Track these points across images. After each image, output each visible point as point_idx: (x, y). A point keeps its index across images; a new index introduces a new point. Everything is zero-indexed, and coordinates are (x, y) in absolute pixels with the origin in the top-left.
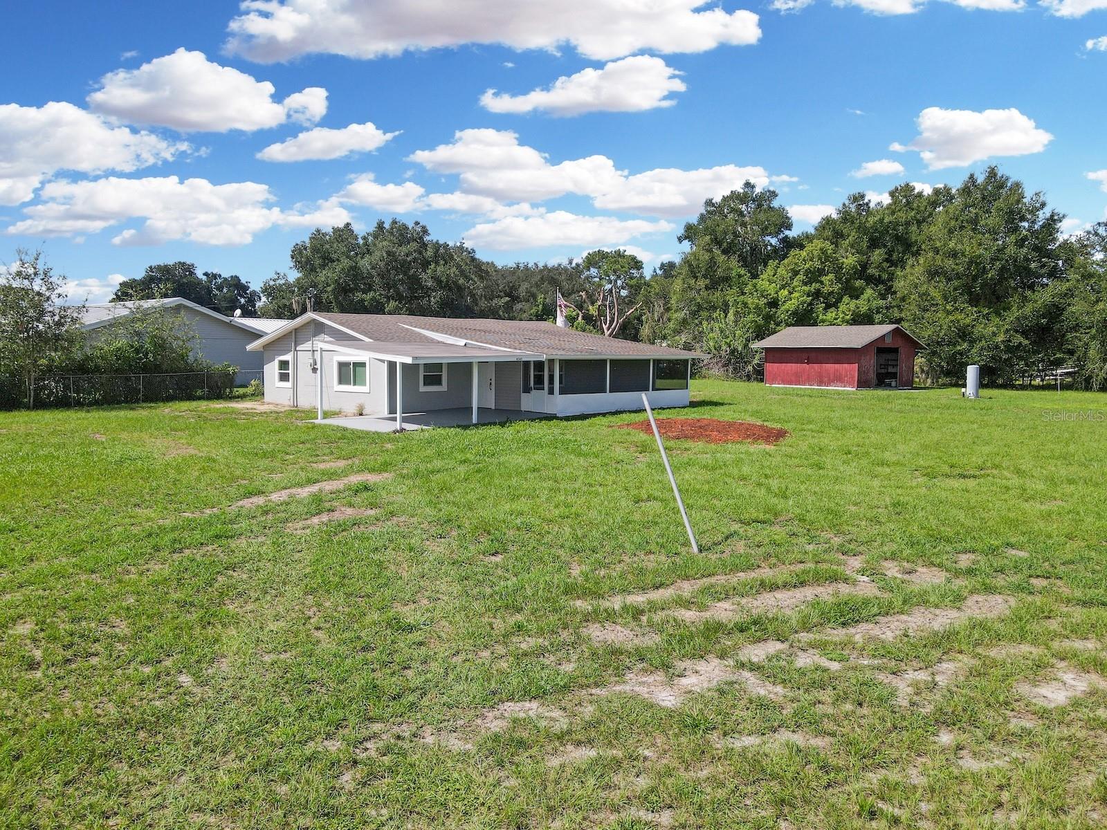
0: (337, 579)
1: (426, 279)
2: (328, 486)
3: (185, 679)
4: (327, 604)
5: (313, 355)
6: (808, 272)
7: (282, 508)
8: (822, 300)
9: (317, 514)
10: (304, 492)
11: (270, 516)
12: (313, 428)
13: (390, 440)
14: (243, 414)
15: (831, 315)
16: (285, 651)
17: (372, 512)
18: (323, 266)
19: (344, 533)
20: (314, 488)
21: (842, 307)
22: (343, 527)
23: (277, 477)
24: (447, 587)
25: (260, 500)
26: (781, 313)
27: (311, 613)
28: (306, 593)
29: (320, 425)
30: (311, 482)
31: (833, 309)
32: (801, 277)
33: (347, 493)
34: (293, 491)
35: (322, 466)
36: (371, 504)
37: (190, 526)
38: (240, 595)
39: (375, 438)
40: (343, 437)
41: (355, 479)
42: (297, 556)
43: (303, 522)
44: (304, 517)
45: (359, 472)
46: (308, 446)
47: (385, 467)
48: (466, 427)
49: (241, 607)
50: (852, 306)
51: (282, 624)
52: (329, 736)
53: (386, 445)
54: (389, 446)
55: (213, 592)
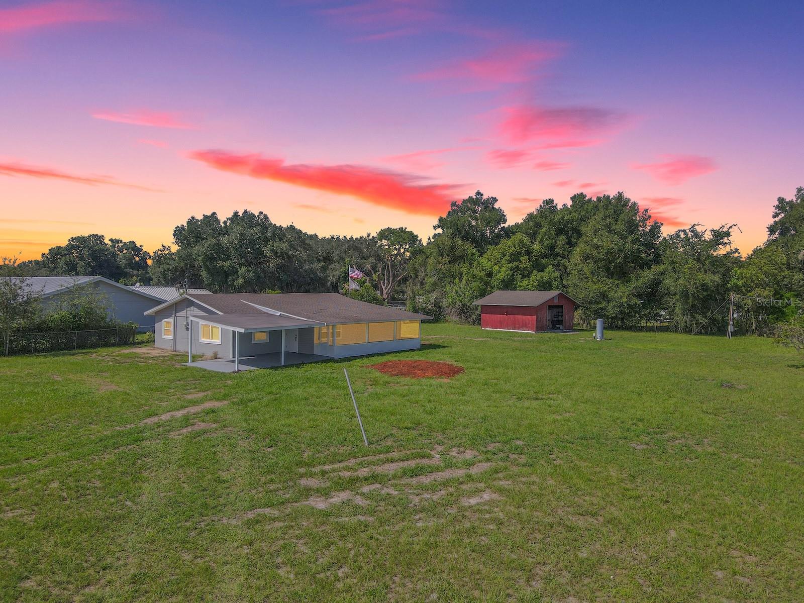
0: (193, 461)
1: (267, 250)
2: (193, 410)
3: (129, 503)
4: (188, 472)
5: (187, 320)
6: (512, 254)
7: (167, 424)
8: (520, 272)
9: (186, 427)
10: (179, 414)
11: (161, 429)
12: (186, 369)
13: (231, 378)
14: (143, 358)
15: (525, 282)
16: (170, 492)
17: (214, 426)
18: (196, 243)
19: (199, 438)
20: (185, 411)
21: (533, 277)
22: (198, 434)
23: (164, 404)
24: (244, 464)
25: (155, 419)
26: (494, 281)
27: (181, 476)
28: (179, 468)
29: (189, 367)
30: (183, 407)
31: (526, 279)
32: (507, 257)
33: (202, 414)
34: (173, 413)
35: (189, 397)
36: (214, 421)
37: (120, 435)
38: (149, 469)
39: (222, 376)
40: (203, 377)
41: (208, 405)
42: (175, 450)
43: (178, 431)
44: (179, 428)
45: (210, 400)
46: (182, 382)
47: (225, 397)
48: (276, 368)
49: (150, 474)
50: (539, 277)
51: (167, 481)
52: (186, 521)
53: (228, 382)
54: (229, 382)
55: (136, 467)
